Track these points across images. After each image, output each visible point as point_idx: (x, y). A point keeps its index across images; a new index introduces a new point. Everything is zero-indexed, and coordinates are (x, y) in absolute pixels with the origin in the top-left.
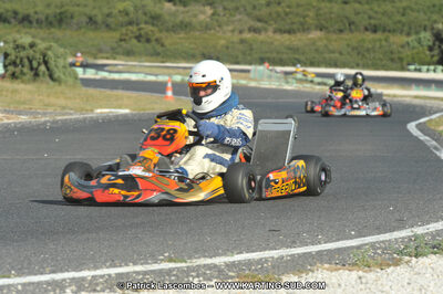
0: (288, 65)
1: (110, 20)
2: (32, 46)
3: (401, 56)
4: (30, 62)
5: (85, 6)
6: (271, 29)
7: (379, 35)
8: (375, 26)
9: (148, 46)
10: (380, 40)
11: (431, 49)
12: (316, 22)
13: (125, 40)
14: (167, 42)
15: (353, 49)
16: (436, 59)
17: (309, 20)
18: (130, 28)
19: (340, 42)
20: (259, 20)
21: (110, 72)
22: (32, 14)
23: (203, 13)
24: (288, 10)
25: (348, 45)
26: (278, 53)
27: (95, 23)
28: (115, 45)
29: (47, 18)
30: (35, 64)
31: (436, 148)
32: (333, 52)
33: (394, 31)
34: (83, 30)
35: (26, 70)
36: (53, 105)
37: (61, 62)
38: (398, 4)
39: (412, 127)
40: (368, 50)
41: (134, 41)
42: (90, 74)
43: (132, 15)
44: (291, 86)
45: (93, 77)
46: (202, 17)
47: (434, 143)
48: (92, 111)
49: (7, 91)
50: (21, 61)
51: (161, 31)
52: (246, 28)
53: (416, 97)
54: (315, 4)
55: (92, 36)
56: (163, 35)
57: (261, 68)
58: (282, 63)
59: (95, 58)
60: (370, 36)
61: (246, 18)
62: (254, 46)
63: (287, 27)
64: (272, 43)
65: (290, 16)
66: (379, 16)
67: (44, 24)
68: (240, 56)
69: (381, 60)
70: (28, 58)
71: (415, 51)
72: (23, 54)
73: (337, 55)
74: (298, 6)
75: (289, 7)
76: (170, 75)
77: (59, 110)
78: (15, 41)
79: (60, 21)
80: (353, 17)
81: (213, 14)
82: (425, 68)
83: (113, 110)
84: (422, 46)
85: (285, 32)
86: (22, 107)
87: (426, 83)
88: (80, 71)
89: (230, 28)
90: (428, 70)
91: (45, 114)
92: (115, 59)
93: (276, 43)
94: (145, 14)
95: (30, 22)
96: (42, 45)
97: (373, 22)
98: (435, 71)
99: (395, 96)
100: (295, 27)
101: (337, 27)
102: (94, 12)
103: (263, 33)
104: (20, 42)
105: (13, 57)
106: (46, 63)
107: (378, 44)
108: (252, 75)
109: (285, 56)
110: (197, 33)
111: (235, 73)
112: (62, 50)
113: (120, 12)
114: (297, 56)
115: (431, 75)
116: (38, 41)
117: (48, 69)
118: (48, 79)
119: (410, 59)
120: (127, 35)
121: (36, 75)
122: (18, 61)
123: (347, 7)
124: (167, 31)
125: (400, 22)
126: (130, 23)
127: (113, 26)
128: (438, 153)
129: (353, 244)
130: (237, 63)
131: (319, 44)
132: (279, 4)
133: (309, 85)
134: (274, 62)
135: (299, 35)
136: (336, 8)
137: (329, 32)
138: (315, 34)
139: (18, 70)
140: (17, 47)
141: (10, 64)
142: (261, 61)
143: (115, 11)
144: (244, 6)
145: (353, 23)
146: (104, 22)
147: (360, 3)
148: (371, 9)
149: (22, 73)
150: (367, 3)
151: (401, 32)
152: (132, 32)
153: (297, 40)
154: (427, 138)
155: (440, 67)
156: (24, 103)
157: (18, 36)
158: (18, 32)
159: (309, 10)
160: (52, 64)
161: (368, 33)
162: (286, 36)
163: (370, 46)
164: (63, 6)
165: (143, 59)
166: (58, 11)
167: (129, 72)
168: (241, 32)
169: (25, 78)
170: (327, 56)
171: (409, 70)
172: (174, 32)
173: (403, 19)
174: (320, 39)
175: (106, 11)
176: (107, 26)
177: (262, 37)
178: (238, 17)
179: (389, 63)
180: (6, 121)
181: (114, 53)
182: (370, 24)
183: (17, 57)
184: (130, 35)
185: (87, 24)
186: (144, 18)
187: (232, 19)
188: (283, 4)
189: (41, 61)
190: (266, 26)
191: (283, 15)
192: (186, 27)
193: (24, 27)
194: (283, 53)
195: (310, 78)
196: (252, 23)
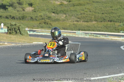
0: (87, 31)
1: (37, 18)
2: (15, 25)
3: (118, 28)
4: (15, 29)
5: (30, 14)
6: (82, 21)
7: (112, 23)
8: (111, 20)
9: (47, 25)
10: (112, 24)
12: (94, 19)
13: (41, 24)
14: (53, 24)
15: (105, 26)
17: (92, 18)
18: (42, 20)
19: (101, 24)
20: (79, 18)
21: (37, 32)
22: (15, 16)
23: (63, 16)
24: (87, 16)
25: (103, 26)
26: (84, 27)
27: (33, 19)
28: (38, 25)
29: (19, 18)
30: (16, 30)
32: (99, 27)
33: (116, 22)
34: (29, 21)
35: (14, 31)
36: (21, 41)
37: (23, 29)
38: (118, 14)
39: (122, 47)
40: (109, 27)
41: (44, 24)
42: (31, 33)
43: (43, 17)
44: (87, 37)
45: (32, 34)
46: (63, 17)
48: (32, 43)
49: (9, 37)
50: (12, 29)
51: (51, 21)
52: (75, 20)
53: (123, 40)
54: (94, 14)
56: (52, 22)
57: (79, 32)
59: (33, 28)
60: (109, 23)
61: (74, 17)
62: (77, 26)
63: (86, 20)
64: (82, 25)
65: (87, 17)
66: (112, 17)
67: (18, 19)
69: (113, 30)
71: (122, 27)
72: (13, 27)
74: (89, 14)
75: (87, 15)
77: (23, 43)
78: (10, 24)
79: (23, 18)
80: (105, 18)
81: (66, 17)
83: (38, 43)
85: (86, 22)
86: (13, 42)
88: (28, 32)
89: (70, 20)
91: (19, 43)
92: (38, 29)
94: (46, 16)
95: (15, 19)
96: (18, 25)
97: (110, 19)
99: (117, 40)
100: (88, 20)
101: (100, 20)
102: (33, 16)
103: (80, 22)
105: (10, 28)
106: (19, 30)
107: (112, 25)
108: (76, 34)
109: (85, 29)
110: (61, 22)
111: (72, 33)
112: (24, 26)
113: (40, 16)
114: (89, 28)
116: (17, 23)
117: (20, 31)
118: (20, 34)
119: (121, 29)
121: (16, 33)
122: (11, 29)
123: (103, 15)
124: (53, 21)
125: (118, 19)
126: (43, 19)
127: (38, 20)
129: (108, 77)
130: (72, 30)
131: (95, 25)
132: (84, 14)
133: (92, 36)
134: (82, 30)
135: (90, 23)
136: (100, 15)
137: (98, 22)
138: (94, 22)
139: (11, 32)
140: (11, 25)
141: (9, 30)
142: (79, 30)
143: (38, 16)
144: (74, 15)
145: (105, 19)
147: (107, 14)
148: (110, 16)
149: (12, 32)
150: (109, 14)
151: (118, 22)
152: (43, 21)
156: (13, 40)
157: (11, 22)
158: (11, 21)
159: (92, 16)
160: (21, 30)
161: (109, 22)
162: (86, 23)
163: (109, 26)
164: (23, 14)
165: (46, 29)
166: (22, 15)
167: (42, 32)
168: (73, 22)
169: (13, 34)
170: (97, 28)
171: (120, 33)
172: (55, 21)
173: (119, 18)
174: (96, 24)
175: (36, 16)
176: (36, 20)
177: (79, 23)
178: (72, 17)
179: (115, 31)
180: (8, 45)
181: (38, 27)
183: (11, 28)
184: (42, 22)
185: (30, 19)
186: (46, 18)
187: (71, 18)
188: (85, 14)
189: (18, 29)
190: (80, 20)
191: (85, 17)
192: (58, 20)
193: (13, 20)
194: (85, 28)
195: (93, 35)
196: (77, 19)
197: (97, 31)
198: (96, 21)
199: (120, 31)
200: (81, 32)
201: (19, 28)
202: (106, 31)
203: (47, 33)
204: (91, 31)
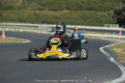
6: (47, 9)
7: (92, 12)
10: (93, 14)
11: (113, 17)
12: (66, 6)
14: (3, 14)
15: (82, 17)
16: (115, 21)
17: (63, 6)
19: (76, 14)
20: (42, 5)
23: (18, 2)
24: (54, 1)
25: (79, 16)
26: (50, 19)
31: (109, 57)
32: (73, 19)
33: (98, 10)
40: (88, 18)
46: (18, 4)
47: (109, 55)
52: (36, 8)
53: (106, 37)
57: (42, 25)
58: (52, 23)
60: (88, 12)
61: (36, 4)
62: (40, 16)
64: (47, 15)
65: (55, 4)
66: (92, 4)
69: (93, 22)
71: (107, 18)
73: (75, 20)
76: (4, 28)
81: (23, 3)
82: (111, 25)
84: (110, 16)
87: (111, 32)
89: (30, 8)
90: (113, 26)
93: (49, 15)
97: (90, 6)
98: (115, 27)
99: (98, 37)
100: (57, 8)
101: (74, 8)
107: (92, 15)
108: (39, 28)
109: (53, 21)
110: (16, 11)
111: (32, 28)
114: (58, 20)
115: (114, 29)
119: (105, 22)
124: (3, 9)
125: (101, 6)
128: (109, 59)
130: (33, 23)
131: (67, 15)
134: (48, 23)
135: (59, 12)
137: (71, 10)
138: (65, 11)
142: (43, 23)
145: (82, 7)
151: (102, 10)
153: (58, 13)
154: (107, 53)
155: (118, 25)
159: (63, 1)
162: (53, 12)
163: (88, 16)
168: (34, 10)
170: (70, 20)
171: (105, 26)
173: (102, 5)
174: (68, 13)
177: (43, 12)
178: (33, 4)
179: (96, 24)
182: (88, 7)
187: (31, 5)
190: (45, 8)
196: (39, 6)
198: (68, 9)
199: (105, 24)
200: (46, 26)
202: (83, 25)
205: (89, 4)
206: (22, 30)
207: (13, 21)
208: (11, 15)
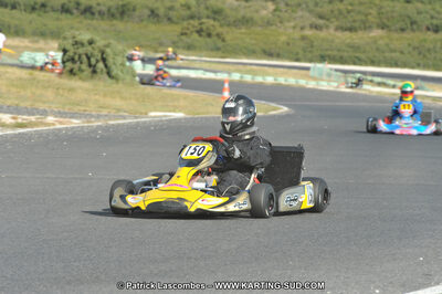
0: (349, 64)
1: (171, 13)
2: (91, 42)
4: (89, 58)
6: (332, 27)
7: (440, 36)
8: (437, 26)
9: (208, 40)
10: (441, 40)
12: (377, 20)
13: (186, 34)
14: (228, 38)
15: (414, 48)
17: (371, 19)
18: (192, 22)
19: (402, 41)
20: (321, 17)
21: (170, 67)
22: (94, 5)
23: (265, 8)
24: (350, 8)
25: (409, 45)
26: (339, 50)
27: (157, 16)
28: (176, 39)
29: (109, 10)
30: (93, 61)
32: (395, 51)
34: (145, 23)
35: (84, 67)
37: (119, 60)
40: (429, 50)
41: (196, 36)
42: (150, 70)
43: (193, 9)
46: (264, 12)
48: (147, 113)
50: (80, 57)
51: (221, 26)
52: (307, 23)
54: (377, 2)
55: (154, 30)
56: (223, 30)
57: (319, 65)
58: (342, 61)
59: (156, 51)
60: (431, 36)
61: (307, 14)
62: (315, 44)
63: (349, 25)
64: (332, 41)
65: (352, 14)
67: (106, 17)
68: (301, 52)
70: (87, 55)
72: (81, 51)
73: (398, 54)
74: (361, 4)
75: (351, 4)
76: (229, 73)
78: (73, 37)
79: (122, 13)
80: (415, 17)
81: (275, 10)
85: (346, 30)
89: (292, 24)
93: (337, 41)
94: (207, 8)
95: (93, 14)
96: (100, 43)
97: (435, 22)
100: (357, 24)
101: (398, 26)
102: (156, 5)
103: (324, 30)
104: (79, 38)
105: (70, 54)
106: (104, 60)
107: (439, 44)
108: (311, 73)
109: (345, 54)
110: (258, 29)
113: (182, 5)
117: (106, 66)
118: (105, 76)
120: (188, 29)
121: (94, 72)
122: (77, 58)
123: (409, 6)
124: (229, 25)
126: (192, 17)
127: (175, 19)
130: (297, 60)
131: (380, 42)
132: (341, 1)
134: (333, 60)
135: (360, 34)
136: (399, 7)
137: (390, 31)
138: (377, 33)
139: (76, 66)
140: (76, 43)
141: (68, 60)
142: (322, 59)
143: (177, 5)
144: (306, 3)
145: (415, 22)
146: (166, 16)
147: (422, 2)
148: (433, 9)
149: (81, 70)
150: (430, 3)
152: (194, 26)
153: (358, 38)
159: (371, 8)
160: (110, 61)
161: (430, 33)
162: (347, 34)
163: (431, 46)
165: (204, 54)
166: (121, 3)
167: (187, 67)
168: (302, 28)
169: (85, 73)
170: (387, 54)
172: (236, 26)
174: (381, 38)
175: (168, 4)
176: (169, 19)
177: (323, 34)
178: (300, 13)
180: (58, 127)
182: (432, 24)
183: (75, 53)
184: (192, 29)
185: (149, 16)
186: (206, 12)
187: (294, 15)
188: (345, 2)
189: (99, 57)
190: (327, 23)
191: (345, 12)
192: (247, 21)
193: (86, 18)
194: (344, 51)
195: (369, 78)
196: (314, 19)
197: (387, 66)
200: (327, 67)
201: (103, 53)
202: (418, 66)
203: (206, 70)
204: (366, 64)
205: (432, 17)
206: (270, 80)
207: (251, 53)
208: (247, 40)
